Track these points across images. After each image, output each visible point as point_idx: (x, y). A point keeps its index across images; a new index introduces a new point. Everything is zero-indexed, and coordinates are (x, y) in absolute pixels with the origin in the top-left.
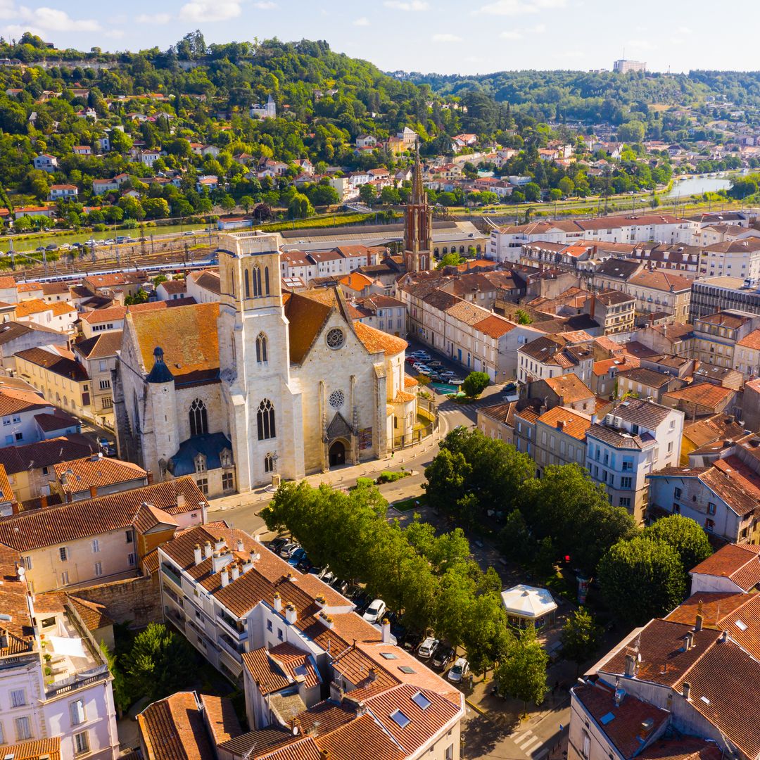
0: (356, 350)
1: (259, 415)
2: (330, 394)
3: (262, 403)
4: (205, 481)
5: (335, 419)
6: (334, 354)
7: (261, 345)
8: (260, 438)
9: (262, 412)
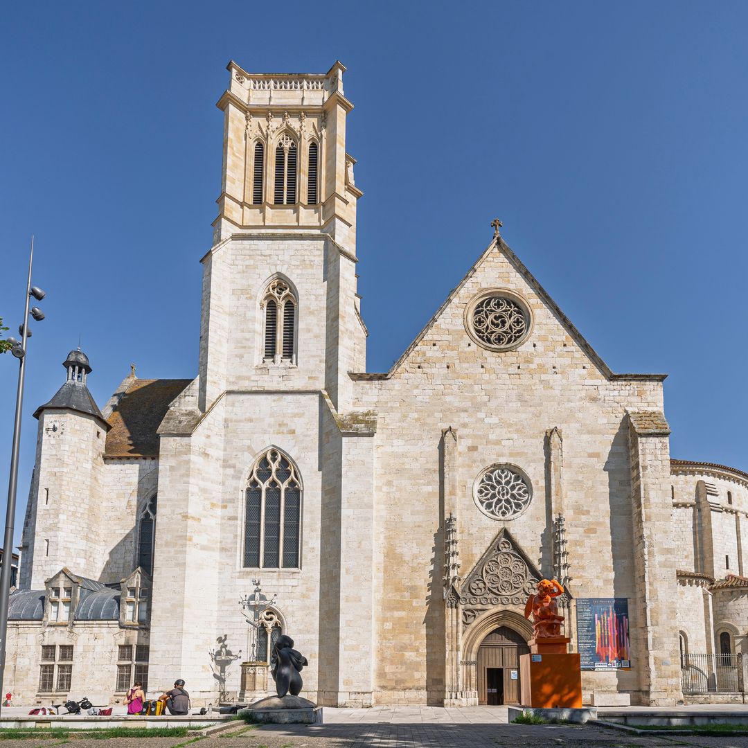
0: (567, 361)
1: (253, 493)
2: (478, 470)
3: (264, 462)
4: (67, 651)
5: (494, 548)
6: (492, 359)
7: (281, 314)
8: (251, 560)
9: (264, 486)
